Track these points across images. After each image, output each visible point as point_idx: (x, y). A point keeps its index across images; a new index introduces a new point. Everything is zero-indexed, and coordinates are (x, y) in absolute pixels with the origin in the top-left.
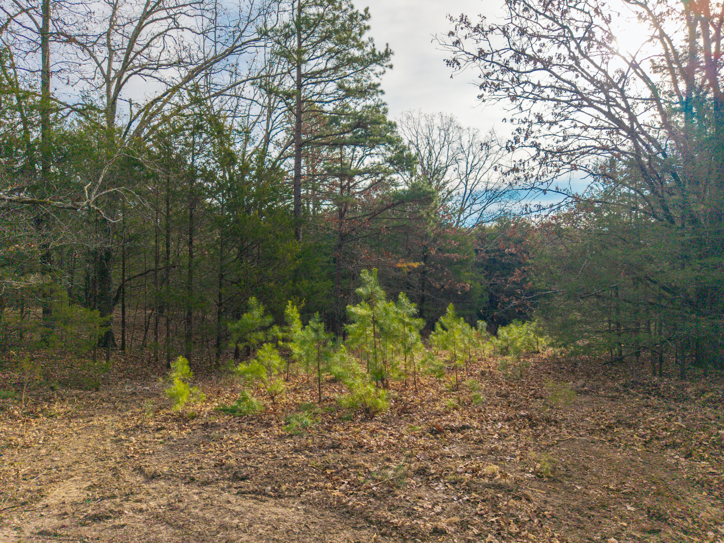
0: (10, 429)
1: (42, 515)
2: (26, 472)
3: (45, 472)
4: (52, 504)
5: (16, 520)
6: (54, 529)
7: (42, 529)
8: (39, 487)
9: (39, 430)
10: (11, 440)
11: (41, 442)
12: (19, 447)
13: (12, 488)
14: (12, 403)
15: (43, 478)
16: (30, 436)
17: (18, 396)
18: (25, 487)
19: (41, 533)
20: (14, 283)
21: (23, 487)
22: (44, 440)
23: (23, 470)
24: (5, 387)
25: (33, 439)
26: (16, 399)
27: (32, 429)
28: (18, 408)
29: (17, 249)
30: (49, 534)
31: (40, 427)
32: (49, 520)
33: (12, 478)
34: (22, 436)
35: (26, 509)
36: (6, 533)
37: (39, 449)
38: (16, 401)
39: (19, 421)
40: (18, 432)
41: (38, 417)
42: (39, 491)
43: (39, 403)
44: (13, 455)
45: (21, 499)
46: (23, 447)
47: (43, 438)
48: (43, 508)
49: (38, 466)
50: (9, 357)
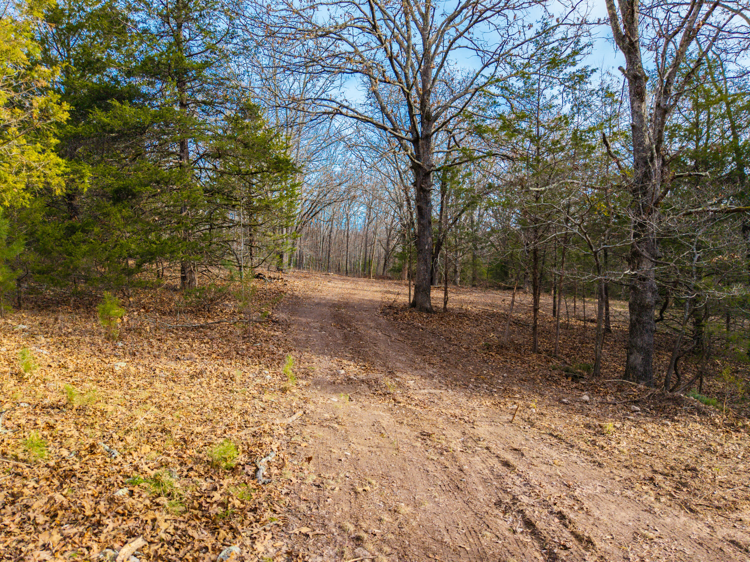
0: (711, 435)
1: (735, 526)
2: (723, 480)
3: (742, 487)
4: (745, 520)
5: (710, 519)
6: (746, 544)
7: (734, 539)
8: (734, 499)
9: (739, 444)
10: (711, 445)
11: (740, 457)
12: (717, 454)
13: (709, 489)
14: (714, 411)
15: (740, 493)
16: (729, 447)
17: (719, 405)
18: (721, 493)
19: (733, 542)
20: (717, 294)
21: (719, 493)
22: (744, 457)
23: (719, 477)
24: (708, 394)
25: (732, 452)
26: (717, 407)
27: (732, 442)
28: (719, 417)
29: (721, 260)
30: (740, 547)
31: (740, 442)
32: (742, 534)
33: (709, 481)
34: (722, 445)
35: (720, 513)
36: (700, 526)
37: (737, 463)
38: (717, 410)
39: (719, 430)
40: (717, 440)
41: (739, 432)
42: (734, 502)
43: (741, 418)
44: (711, 460)
45: (716, 502)
46: (721, 455)
47: (742, 453)
48: (736, 520)
49: (735, 479)
50: (715, 365)
